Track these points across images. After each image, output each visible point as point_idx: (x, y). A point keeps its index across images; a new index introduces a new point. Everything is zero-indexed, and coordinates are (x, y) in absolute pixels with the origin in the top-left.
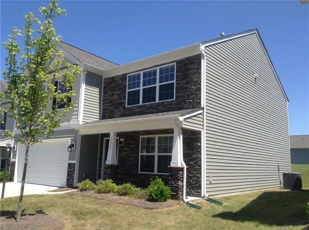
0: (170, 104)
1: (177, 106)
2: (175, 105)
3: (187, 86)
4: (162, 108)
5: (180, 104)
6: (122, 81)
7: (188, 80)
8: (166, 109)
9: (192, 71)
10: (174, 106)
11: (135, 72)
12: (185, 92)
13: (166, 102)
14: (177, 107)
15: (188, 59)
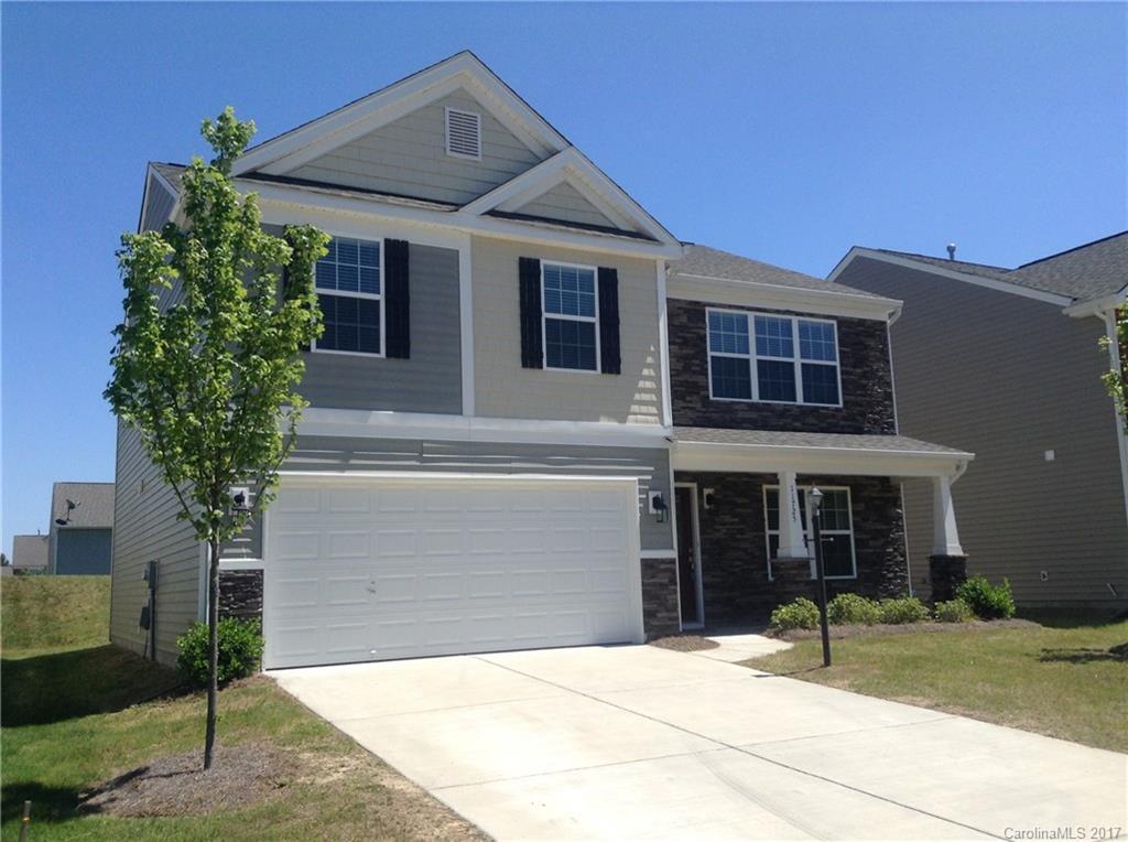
0: (833, 416)
1: (849, 423)
2: (844, 419)
3: (864, 382)
4: (816, 422)
5: (854, 419)
6: (689, 319)
7: (866, 369)
8: (824, 425)
9: (872, 354)
10: (842, 423)
11: (730, 307)
12: (864, 396)
13: (823, 408)
14: (849, 426)
15: (862, 322)
